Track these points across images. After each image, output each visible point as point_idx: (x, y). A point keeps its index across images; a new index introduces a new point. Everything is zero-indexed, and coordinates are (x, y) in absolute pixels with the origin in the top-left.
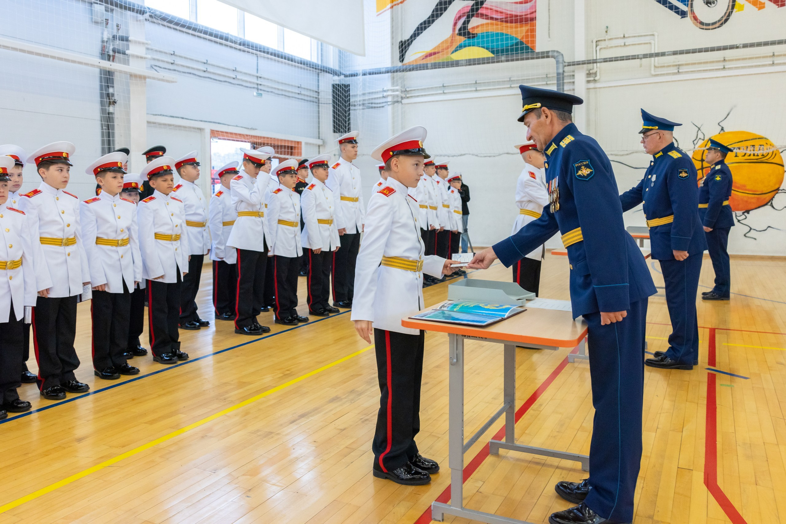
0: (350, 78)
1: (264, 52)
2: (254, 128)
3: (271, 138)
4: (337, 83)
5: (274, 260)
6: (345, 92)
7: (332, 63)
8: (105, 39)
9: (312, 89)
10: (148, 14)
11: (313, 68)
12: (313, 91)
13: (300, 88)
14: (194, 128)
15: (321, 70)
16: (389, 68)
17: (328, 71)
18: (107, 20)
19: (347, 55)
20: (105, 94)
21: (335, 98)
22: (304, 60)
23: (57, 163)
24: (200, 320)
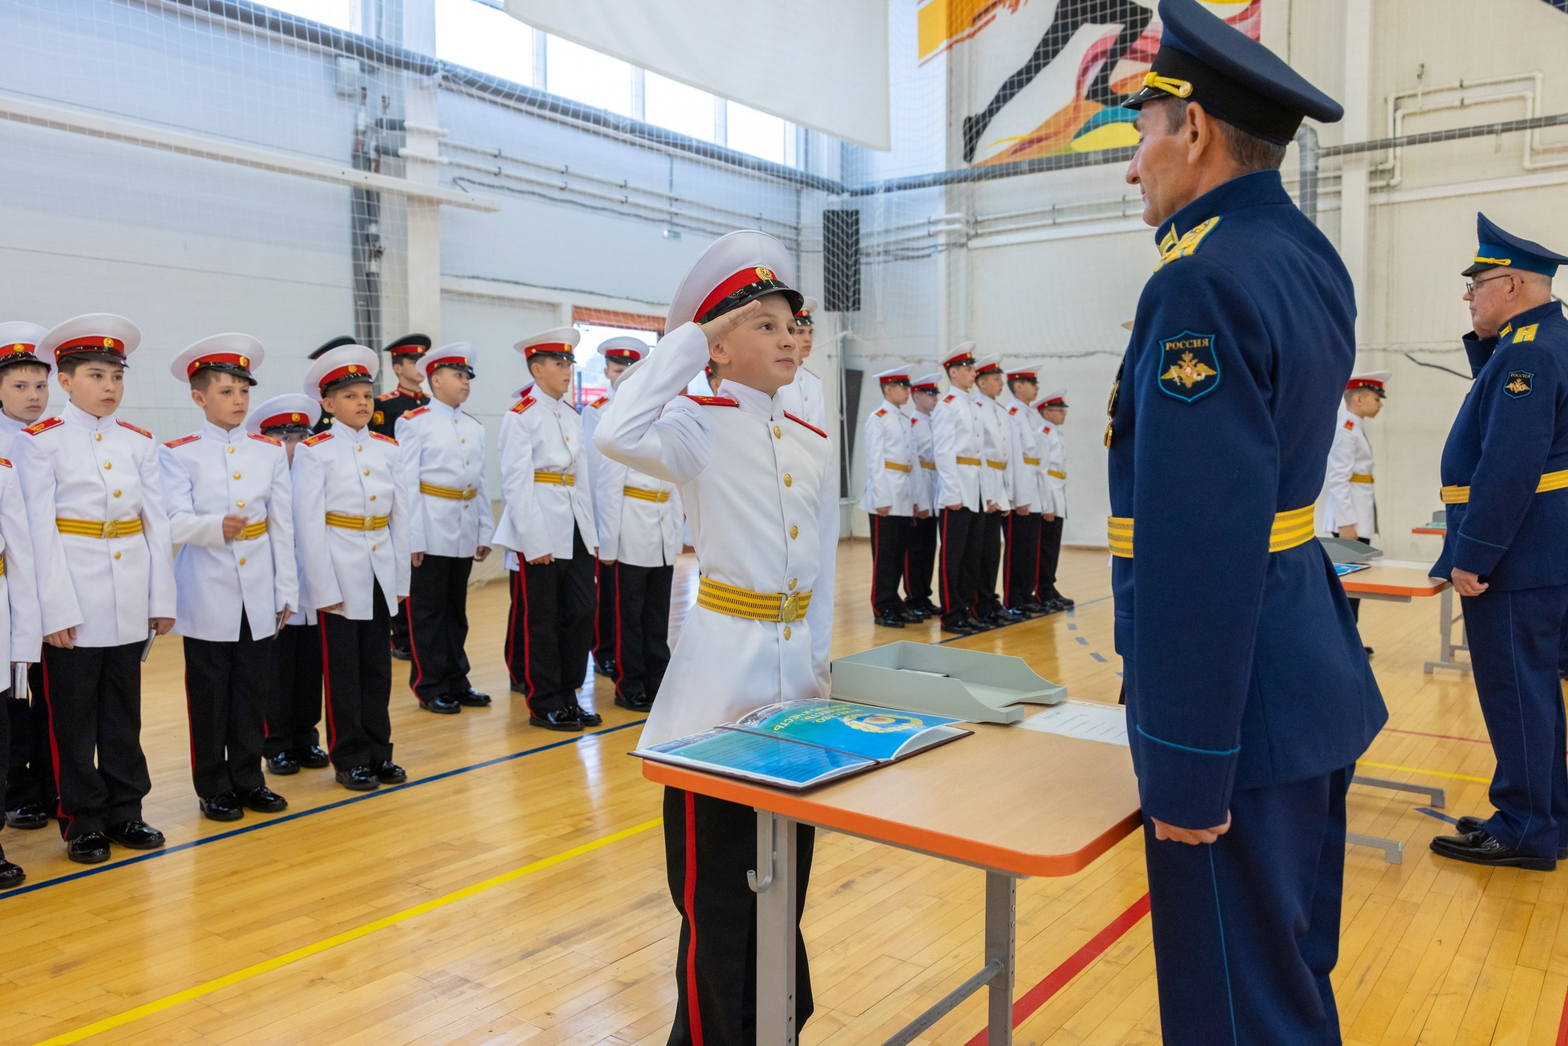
0: (859, 198)
1: (675, 145)
2: (662, 302)
4: (837, 208)
5: (615, 571)
6: (847, 226)
7: (827, 168)
8: (362, 128)
9: (782, 221)
10: (439, 75)
11: (778, 176)
12: (784, 225)
13: (758, 221)
14: (540, 303)
15: (802, 182)
16: (940, 174)
17: (815, 184)
18: (364, 89)
19: (852, 150)
20: (362, 235)
21: (827, 239)
22: (766, 163)
23: (88, 360)
24: (471, 693)
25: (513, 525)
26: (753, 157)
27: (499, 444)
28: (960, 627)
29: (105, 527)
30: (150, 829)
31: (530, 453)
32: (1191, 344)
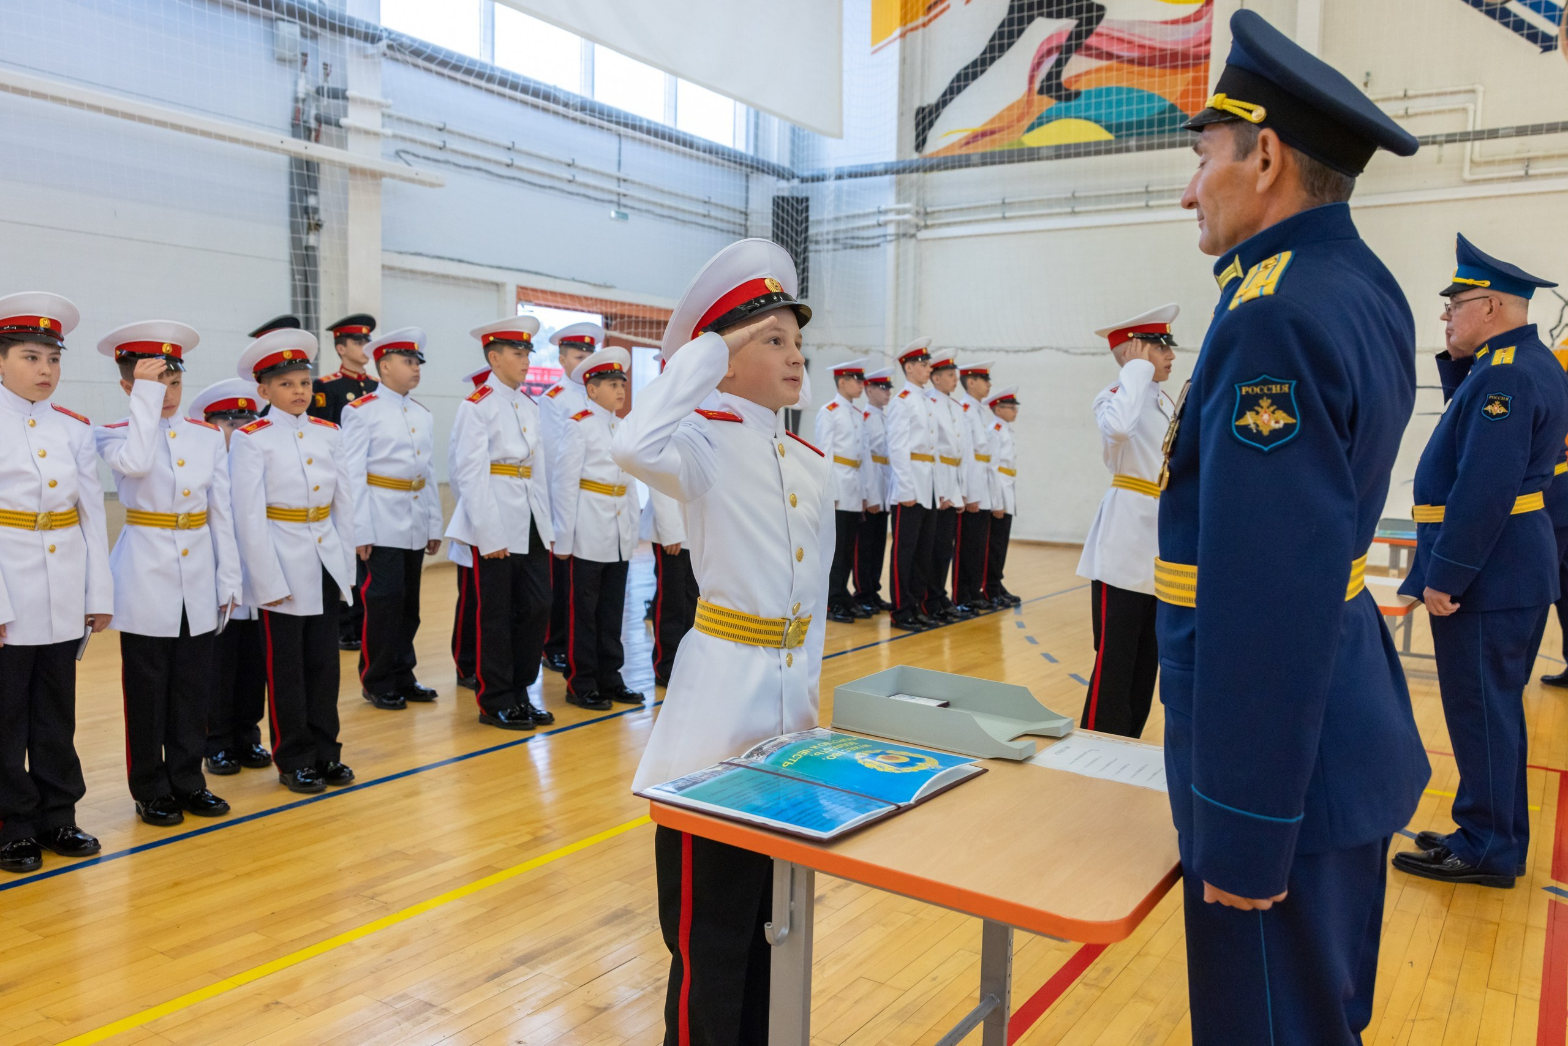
0: (810, 185)
1: (626, 125)
2: (608, 284)
3: (638, 306)
4: (786, 194)
5: (569, 566)
6: (797, 213)
7: (777, 154)
8: (301, 95)
9: (731, 204)
10: (383, 44)
11: (729, 160)
12: (734, 210)
13: (707, 205)
14: (484, 282)
15: (752, 167)
16: (892, 163)
17: (766, 169)
18: (305, 55)
19: (804, 136)
20: (301, 207)
21: (776, 225)
22: (718, 146)
23: (23, 341)
24: (418, 688)
25: (467, 518)
26: (704, 140)
27: (454, 434)
28: (910, 623)
29: (40, 518)
30: (85, 835)
31: (486, 444)
32: (1269, 389)
